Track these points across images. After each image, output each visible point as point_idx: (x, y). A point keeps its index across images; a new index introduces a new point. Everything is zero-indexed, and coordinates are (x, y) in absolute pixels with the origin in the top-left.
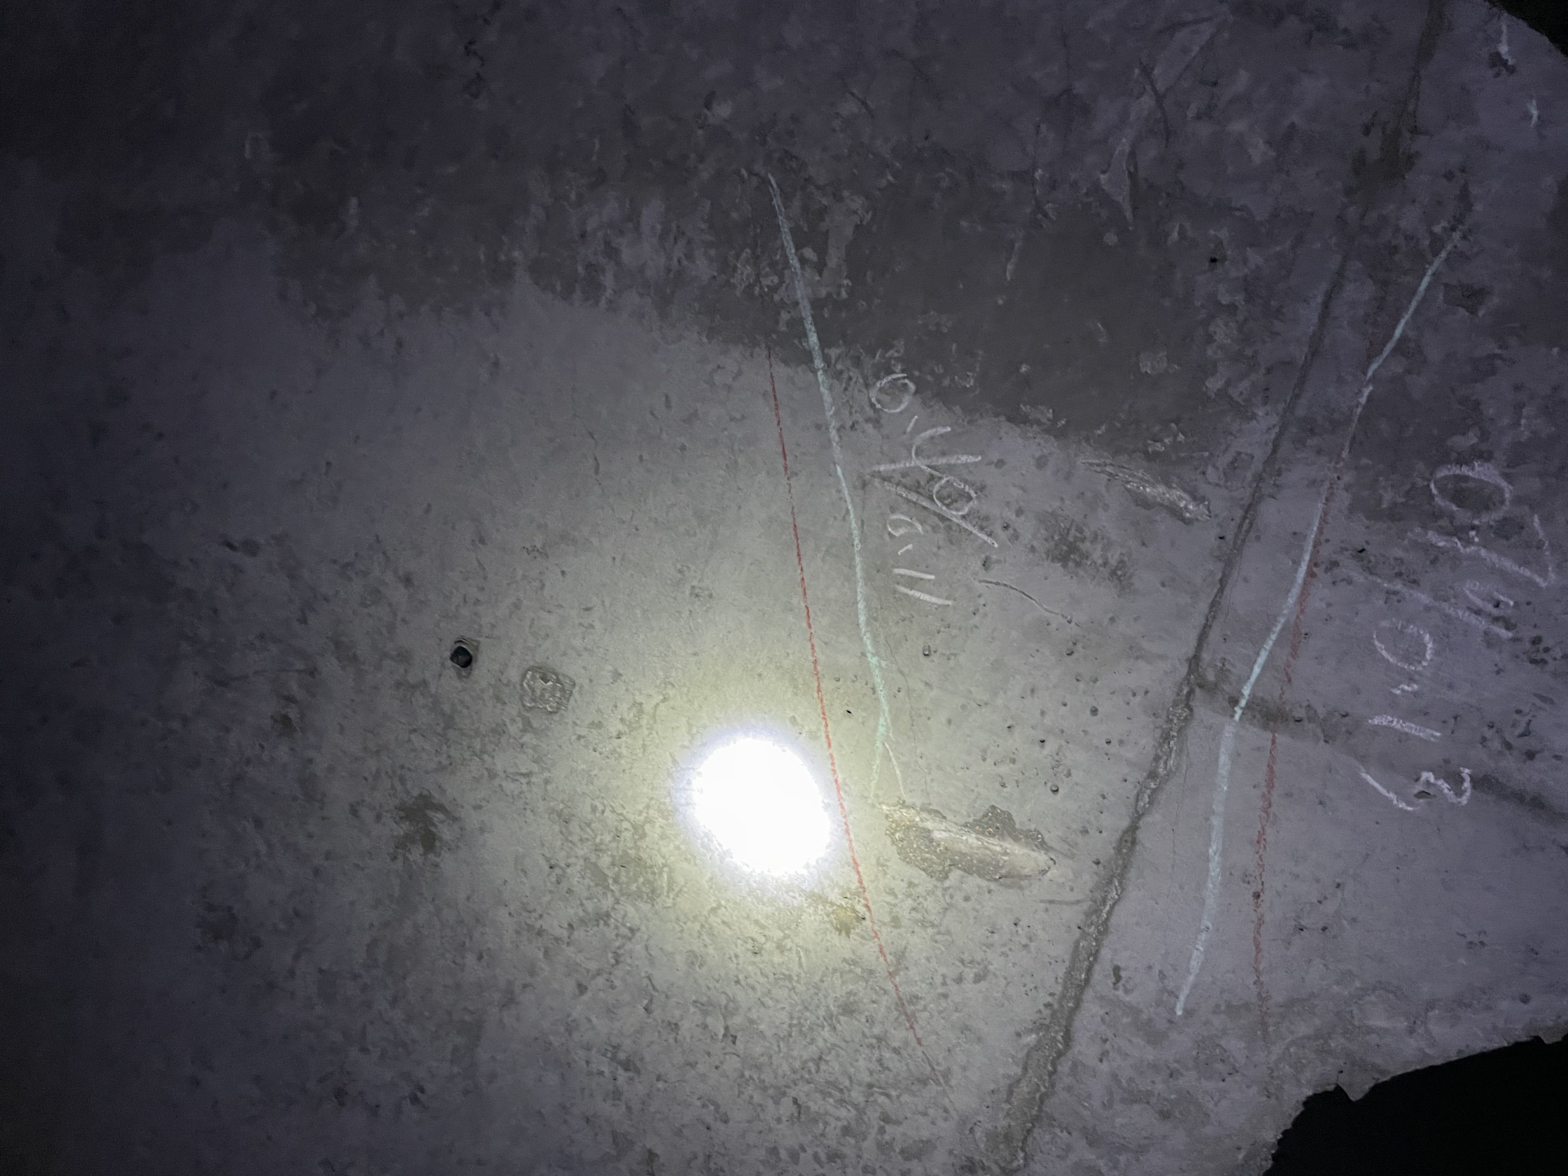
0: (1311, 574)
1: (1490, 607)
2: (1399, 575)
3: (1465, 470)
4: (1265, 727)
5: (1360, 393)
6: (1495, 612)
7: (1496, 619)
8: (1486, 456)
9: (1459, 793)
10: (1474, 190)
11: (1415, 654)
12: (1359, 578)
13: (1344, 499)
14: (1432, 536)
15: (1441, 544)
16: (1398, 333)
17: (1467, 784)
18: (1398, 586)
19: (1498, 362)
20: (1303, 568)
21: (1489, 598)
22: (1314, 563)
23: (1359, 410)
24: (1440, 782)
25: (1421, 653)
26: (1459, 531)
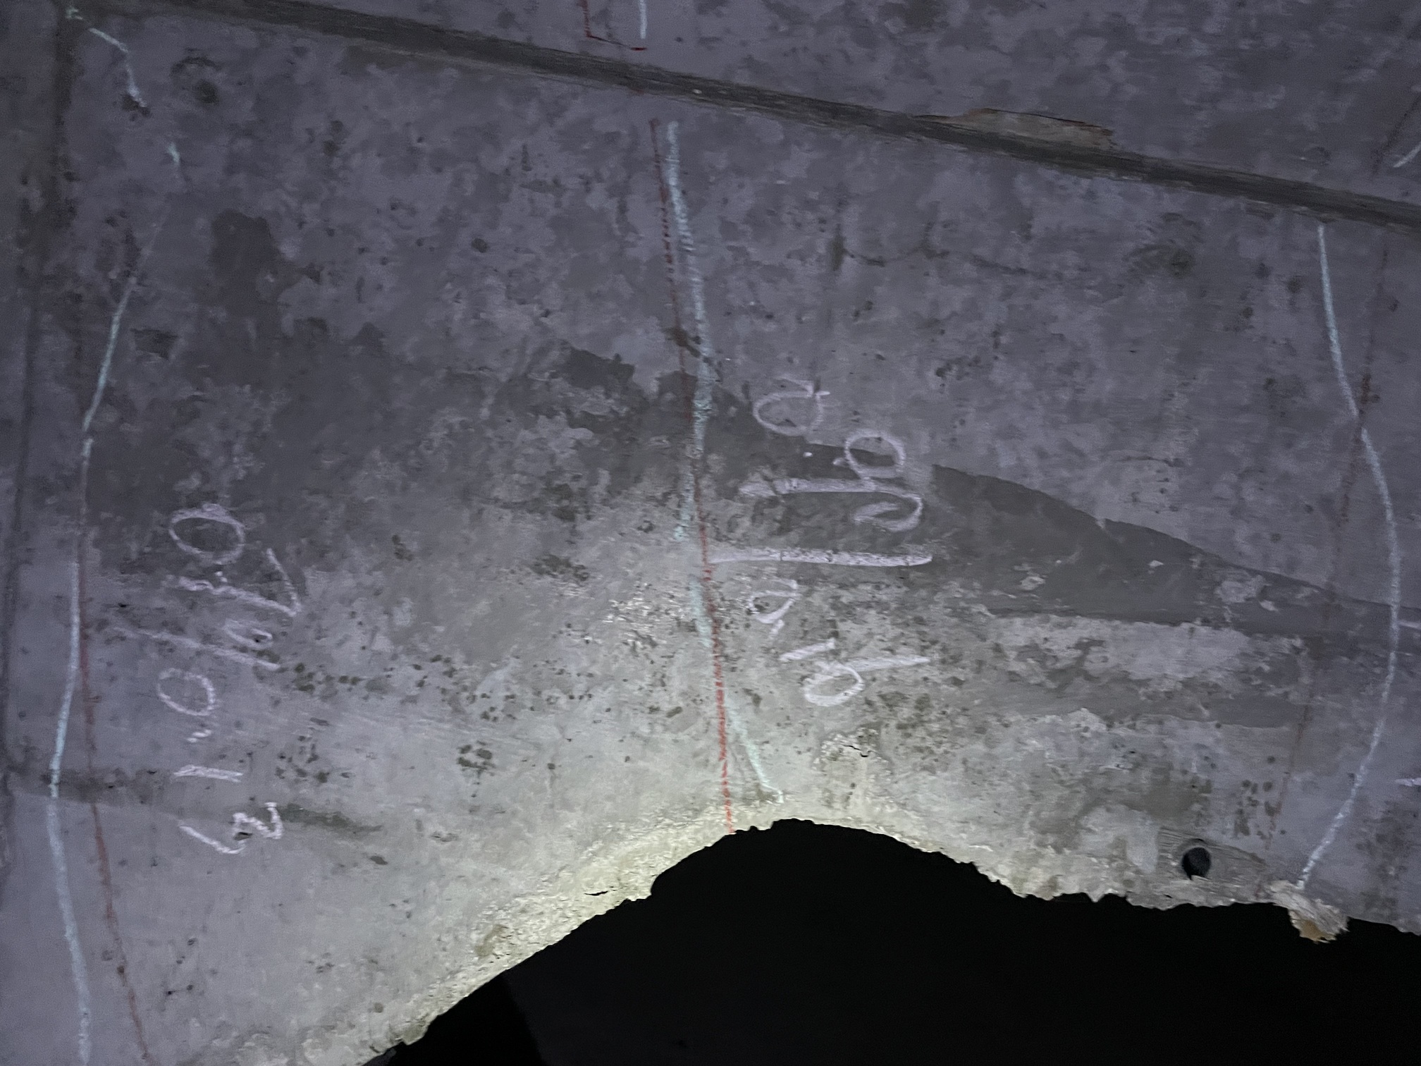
0: (84, 637)
1: (252, 644)
2: (165, 624)
3: (196, 514)
4: (83, 798)
5: (81, 447)
6: (258, 647)
7: (260, 654)
8: (212, 497)
9: (272, 828)
10: (138, 235)
11: (198, 700)
12: (129, 634)
13: (94, 555)
14: (184, 582)
15: (195, 588)
16: (102, 381)
17: (276, 817)
18: (165, 636)
19: (199, 404)
20: (75, 632)
21: (248, 635)
22: (84, 626)
23: (86, 463)
24: (253, 820)
25: (204, 699)
26: (207, 573)
